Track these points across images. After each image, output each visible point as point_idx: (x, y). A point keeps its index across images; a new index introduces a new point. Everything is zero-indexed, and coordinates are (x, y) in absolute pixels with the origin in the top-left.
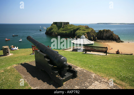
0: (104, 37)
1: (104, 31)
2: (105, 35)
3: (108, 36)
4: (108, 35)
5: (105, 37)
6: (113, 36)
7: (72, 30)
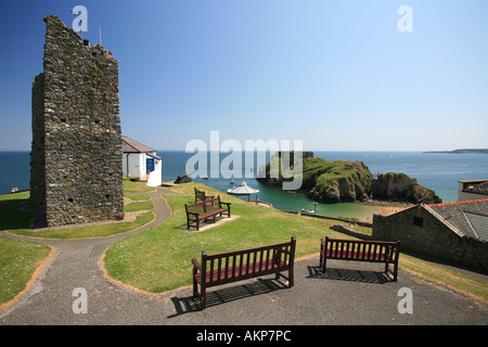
0: (389, 193)
1: (388, 176)
2: (391, 186)
3: (401, 190)
4: (401, 187)
5: (394, 192)
6: (414, 191)
7: (316, 171)
